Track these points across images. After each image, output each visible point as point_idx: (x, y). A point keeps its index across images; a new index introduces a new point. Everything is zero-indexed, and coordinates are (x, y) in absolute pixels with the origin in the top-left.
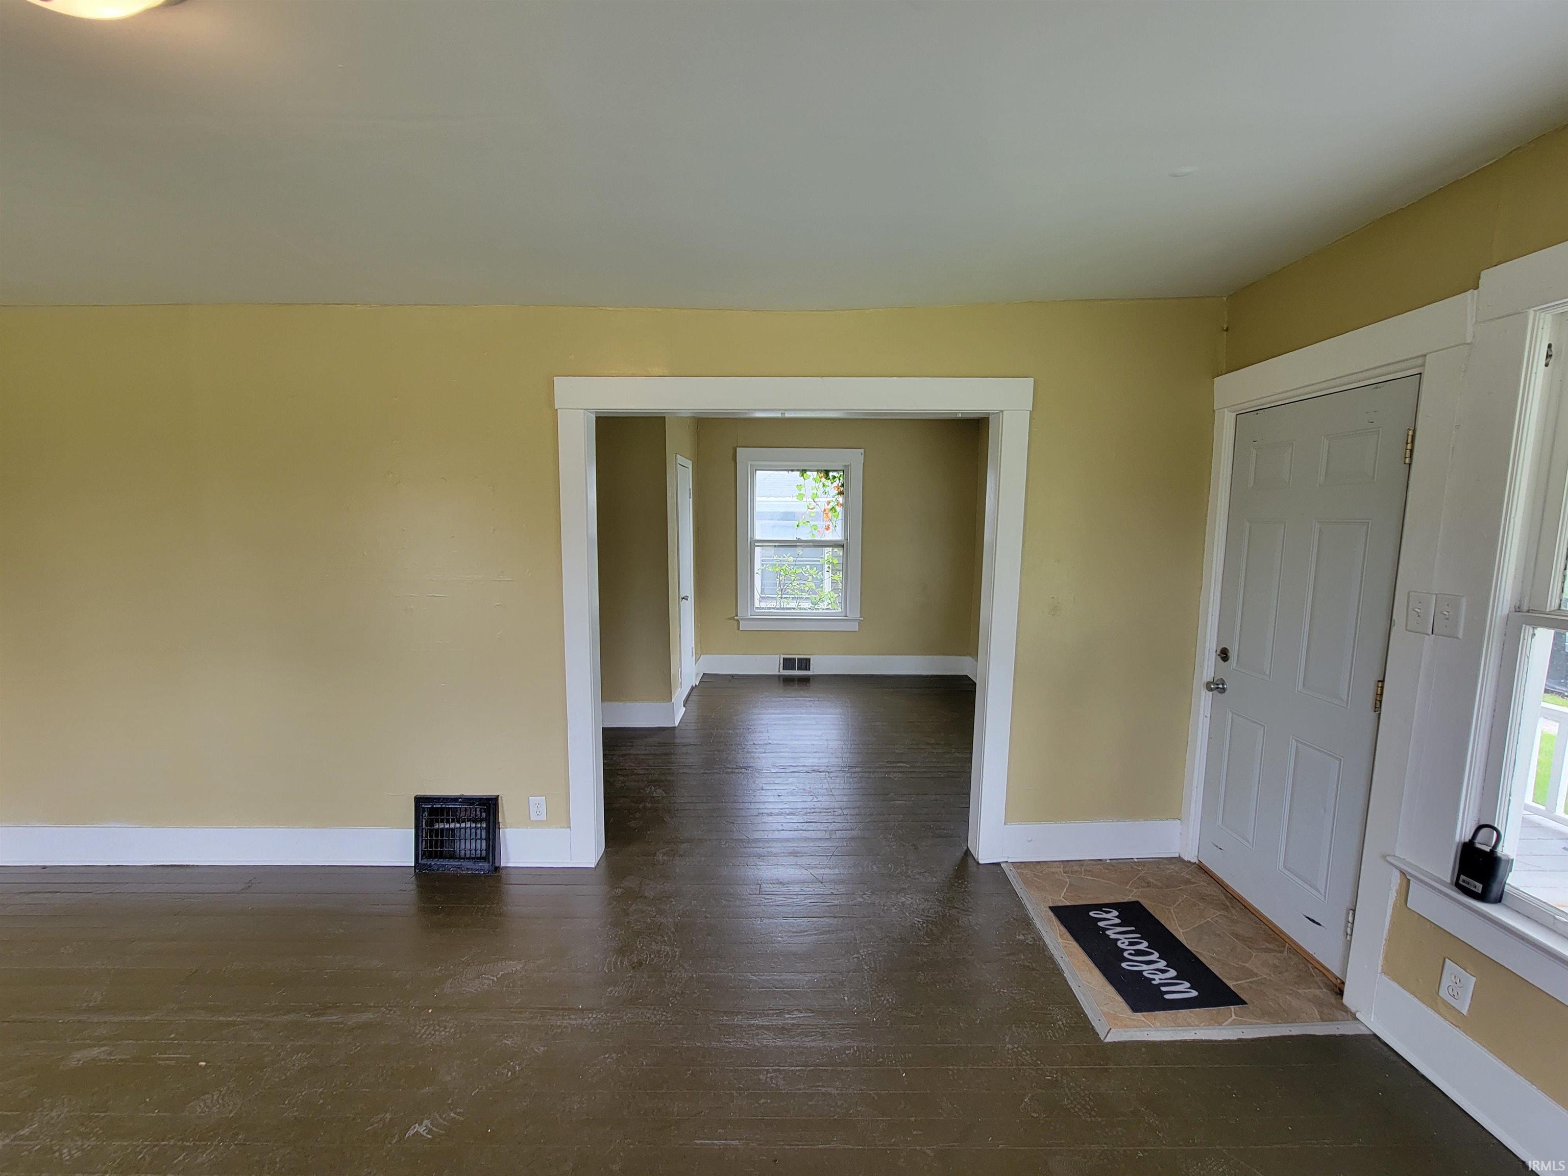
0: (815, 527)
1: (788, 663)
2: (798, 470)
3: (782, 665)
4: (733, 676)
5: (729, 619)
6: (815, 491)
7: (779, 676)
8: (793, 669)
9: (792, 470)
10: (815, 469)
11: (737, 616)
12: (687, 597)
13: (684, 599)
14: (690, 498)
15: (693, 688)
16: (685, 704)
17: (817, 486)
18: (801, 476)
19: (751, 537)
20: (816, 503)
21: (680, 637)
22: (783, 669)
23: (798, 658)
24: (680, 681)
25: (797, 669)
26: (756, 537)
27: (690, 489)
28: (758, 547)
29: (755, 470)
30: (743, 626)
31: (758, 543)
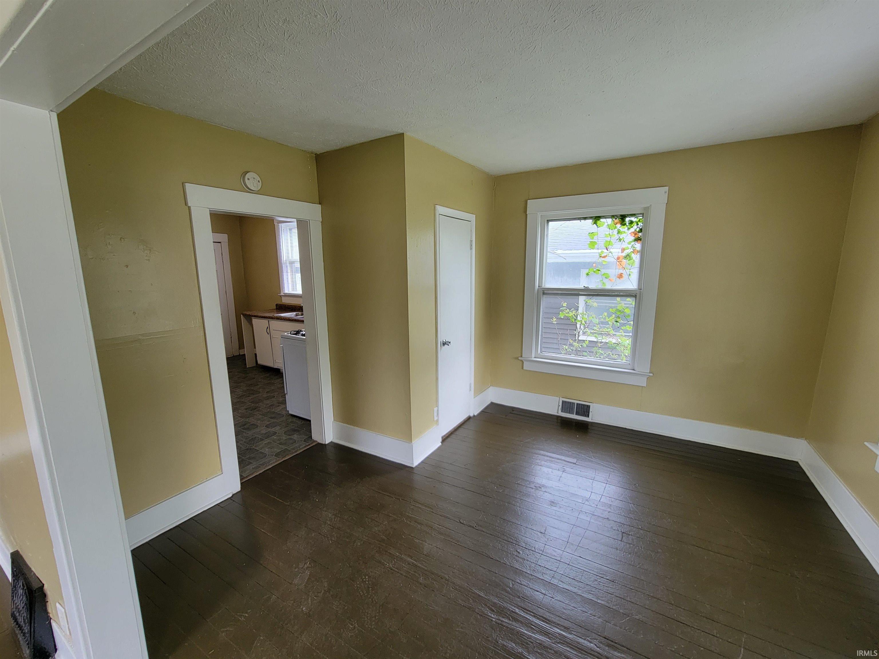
0: (606, 276)
1: (567, 406)
2: (591, 218)
3: (560, 407)
4: (513, 410)
5: (515, 359)
6: (608, 239)
7: (558, 417)
8: (573, 413)
9: (584, 219)
10: (610, 215)
11: (522, 356)
12: (450, 342)
13: (444, 344)
14: (471, 249)
15: (469, 418)
16: (444, 439)
17: (611, 233)
18: (594, 224)
19: (539, 287)
20: (609, 251)
21: (437, 379)
22: (562, 411)
23: (576, 402)
24: (436, 419)
25: (576, 414)
26: (543, 286)
27: (471, 241)
28: (545, 296)
29: (546, 221)
30: (527, 366)
31: (546, 292)
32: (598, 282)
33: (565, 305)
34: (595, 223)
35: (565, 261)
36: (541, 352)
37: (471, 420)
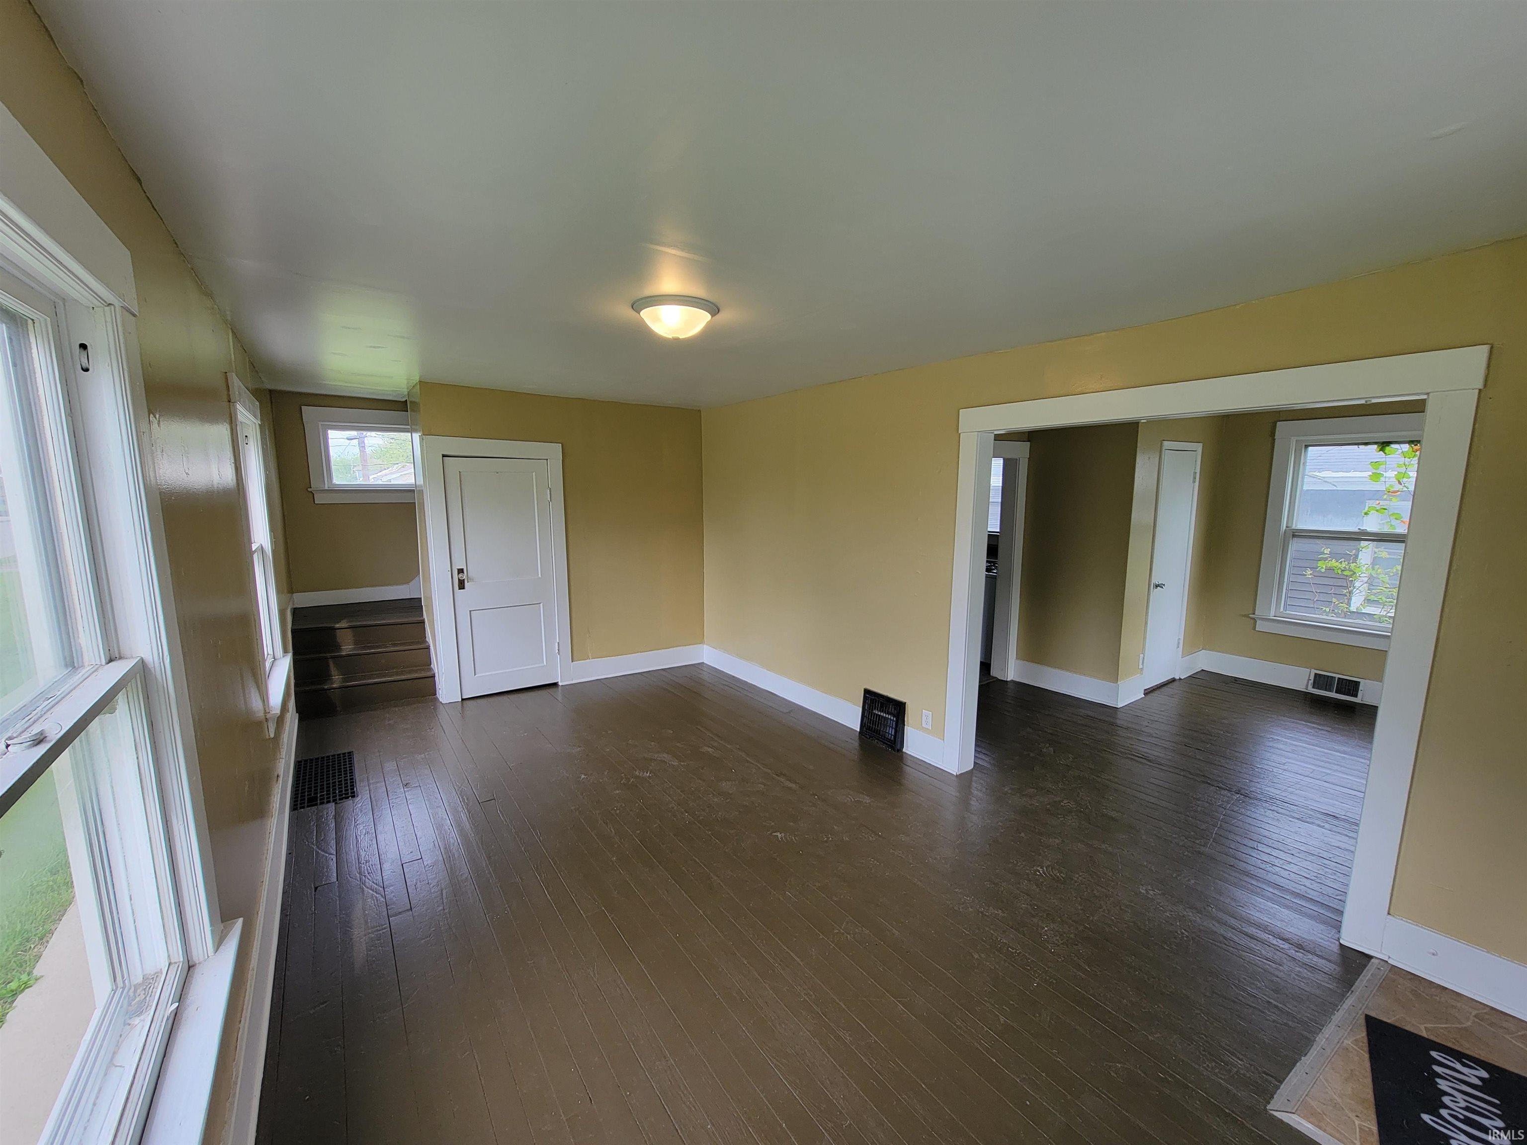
0: (1397, 516)
1: (1321, 681)
2: (1375, 443)
3: (1311, 682)
4: (1236, 679)
5: (1245, 616)
6: (1403, 470)
7: (1306, 694)
8: (1330, 691)
9: (1366, 444)
10: (1408, 440)
11: (1254, 614)
12: (1164, 585)
13: (1157, 586)
14: (1194, 482)
15: (1173, 680)
16: (1148, 692)
17: (1407, 463)
18: (1380, 451)
19: (1287, 527)
20: (1403, 485)
21: (1146, 623)
22: (1313, 688)
23: (1338, 676)
24: (1141, 666)
25: (1336, 692)
26: (1294, 526)
27: (1195, 473)
28: (1295, 539)
29: (1304, 447)
30: (1261, 626)
31: (1297, 534)
32: (1383, 524)
33: (1327, 551)
34: (1382, 450)
35: (1335, 488)
36: (1285, 609)
37: (1176, 683)
